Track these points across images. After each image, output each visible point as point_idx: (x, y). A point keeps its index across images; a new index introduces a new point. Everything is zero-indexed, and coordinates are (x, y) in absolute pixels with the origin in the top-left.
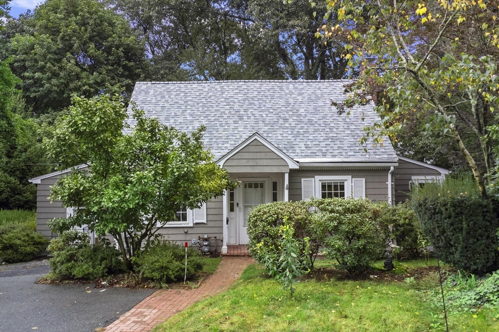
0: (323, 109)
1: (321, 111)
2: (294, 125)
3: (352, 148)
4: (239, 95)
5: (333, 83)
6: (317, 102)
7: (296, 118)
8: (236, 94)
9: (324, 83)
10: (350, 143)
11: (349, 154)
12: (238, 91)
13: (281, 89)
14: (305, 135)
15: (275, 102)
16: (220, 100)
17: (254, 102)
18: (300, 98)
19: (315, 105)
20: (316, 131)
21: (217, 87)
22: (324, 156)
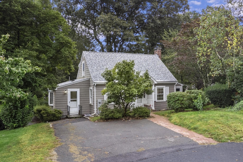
0: (150, 64)
3: (164, 77)
9: (146, 55)
18: (141, 60)
19: (147, 63)
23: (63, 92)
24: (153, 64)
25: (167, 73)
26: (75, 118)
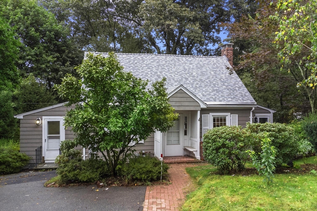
0: (207, 73)
1: (206, 74)
2: (193, 82)
3: (229, 97)
4: (154, 63)
5: (208, 58)
6: (202, 69)
7: (192, 78)
8: (152, 62)
9: (203, 58)
10: (228, 93)
11: (229, 100)
12: (153, 61)
13: (179, 60)
14: (200, 88)
15: (177, 68)
16: (143, 65)
17: (165, 67)
18: (191, 66)
19: (201, 70)
20: (206, 86)
21: (139, 57)
22: (215, 101)
23: (34, 121)
24: (212, 73)
25: (237, 89)
26: (44, 171)
